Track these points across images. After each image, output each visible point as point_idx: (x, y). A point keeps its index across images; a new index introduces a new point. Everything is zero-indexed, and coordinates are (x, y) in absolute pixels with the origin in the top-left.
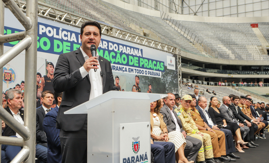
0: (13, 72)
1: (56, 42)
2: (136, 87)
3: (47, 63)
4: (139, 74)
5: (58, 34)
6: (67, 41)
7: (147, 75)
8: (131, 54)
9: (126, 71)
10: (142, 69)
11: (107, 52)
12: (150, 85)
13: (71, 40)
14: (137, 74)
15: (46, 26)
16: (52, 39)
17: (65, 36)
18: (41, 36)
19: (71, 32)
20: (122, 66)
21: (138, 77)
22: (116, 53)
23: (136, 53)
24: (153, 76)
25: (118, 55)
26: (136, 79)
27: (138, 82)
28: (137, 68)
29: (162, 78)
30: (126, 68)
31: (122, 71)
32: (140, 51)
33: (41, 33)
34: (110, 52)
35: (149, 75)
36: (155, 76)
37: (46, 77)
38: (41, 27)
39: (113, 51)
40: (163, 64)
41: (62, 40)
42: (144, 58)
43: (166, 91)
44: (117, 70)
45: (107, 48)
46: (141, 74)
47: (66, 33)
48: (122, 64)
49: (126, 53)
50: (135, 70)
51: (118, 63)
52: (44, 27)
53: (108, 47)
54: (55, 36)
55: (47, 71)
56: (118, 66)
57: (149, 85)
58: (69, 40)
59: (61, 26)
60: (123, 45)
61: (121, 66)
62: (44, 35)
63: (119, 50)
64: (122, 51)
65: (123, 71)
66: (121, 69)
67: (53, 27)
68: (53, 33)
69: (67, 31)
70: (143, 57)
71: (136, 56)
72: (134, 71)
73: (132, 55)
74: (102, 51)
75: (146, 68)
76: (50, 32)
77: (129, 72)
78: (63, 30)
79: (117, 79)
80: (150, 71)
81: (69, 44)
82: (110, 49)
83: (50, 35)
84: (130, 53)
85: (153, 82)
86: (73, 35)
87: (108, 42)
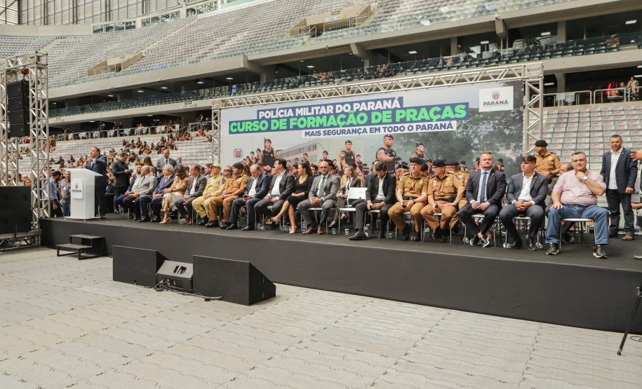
0: (241, 151)
1: (273, 122)
2: (385, 150)
3: (266, 140)
4: (393, 132)
5: (275, 114)
6: (284, 118)
7: (414, 131)
8: (376, 108)
9: (365, 131)
10: (399, 125)
11: (332, 117)
12: (421, 144)
13: (288, 116)
14: (387, 133)
15: (265, 111)
16: (269, 120)
17: (282, 113)
18: (260, 121)
19: (288, 109)
20: (357, 128)
21: (390, 136)
22: (347, 114)
23: (387, 104)
24: (430, 130)
25: (351, 116)
26: (384, 140)
27: (389, 144)
28: (388, 126)
29: (459, 131)
30: (365, 129)
31: (357, 134)
32: (396, 101)
33: (260, 118)
34: (336, 115)
35: (419, 131)
36: (436, 130)
37: (264, 152)
38: (260, 113)
39: (343, 112)
40: (464, 107)
41: (278, 119)
42: (405, 109)
43: (473, 151)
44: (349, 135)
45: (332, 112)
46: (399, 132)
47: (282, 111)
48: (358, 125)
49: (366, 109)
50: (385, 128)
51: (351, 125)
52: (263, 112)
53: (334, 110)
54: (273, 117)
55: (265, 147)
56: (351, 128)
57: (418, 145)
58: (285, 116)
59: (278, 107)
60: (360, 102)
61: (354, 128)
62: (264, 118)
63: (352, 109)
64: (358, 110)
65: (359, 133)
66: (355, 131)
67: (270, 110)
68: (271, 114)
69: (284, 109)
70: (404, 106)
71: (387, 109)
72: (382, 130)
73: (379, 110)
74: (325, 117)
75: (412, 121)
76: (268, 115)
77: (371, 132)
78: (280, 109)
79: (348, 143)
80: (421, 124)
81: (285, 120)
82: (337, 111)
83: (267, 117)
84: (373, 109)
85: (428, 140)
86: (290, 110)
87: (334, 105)
